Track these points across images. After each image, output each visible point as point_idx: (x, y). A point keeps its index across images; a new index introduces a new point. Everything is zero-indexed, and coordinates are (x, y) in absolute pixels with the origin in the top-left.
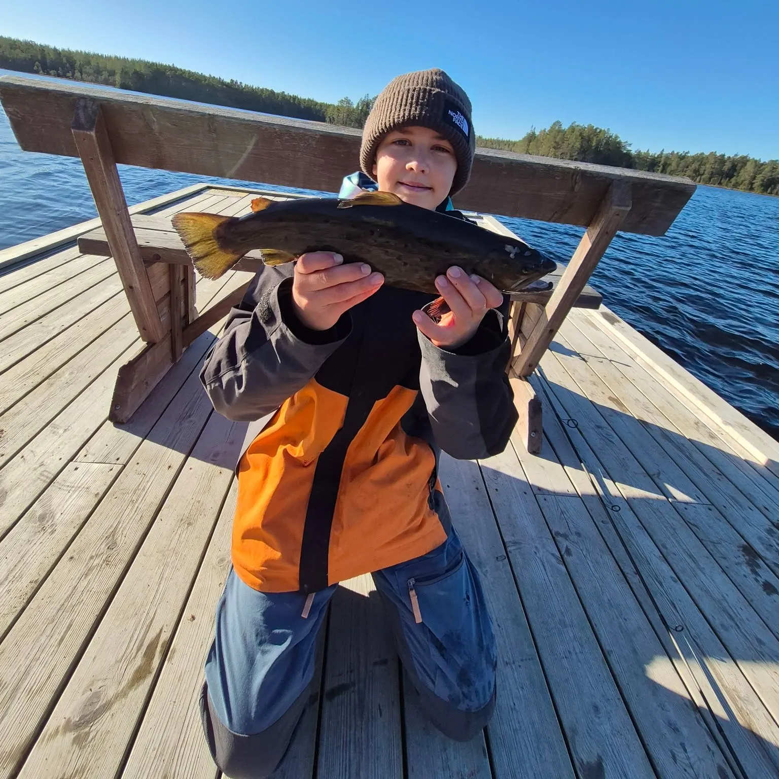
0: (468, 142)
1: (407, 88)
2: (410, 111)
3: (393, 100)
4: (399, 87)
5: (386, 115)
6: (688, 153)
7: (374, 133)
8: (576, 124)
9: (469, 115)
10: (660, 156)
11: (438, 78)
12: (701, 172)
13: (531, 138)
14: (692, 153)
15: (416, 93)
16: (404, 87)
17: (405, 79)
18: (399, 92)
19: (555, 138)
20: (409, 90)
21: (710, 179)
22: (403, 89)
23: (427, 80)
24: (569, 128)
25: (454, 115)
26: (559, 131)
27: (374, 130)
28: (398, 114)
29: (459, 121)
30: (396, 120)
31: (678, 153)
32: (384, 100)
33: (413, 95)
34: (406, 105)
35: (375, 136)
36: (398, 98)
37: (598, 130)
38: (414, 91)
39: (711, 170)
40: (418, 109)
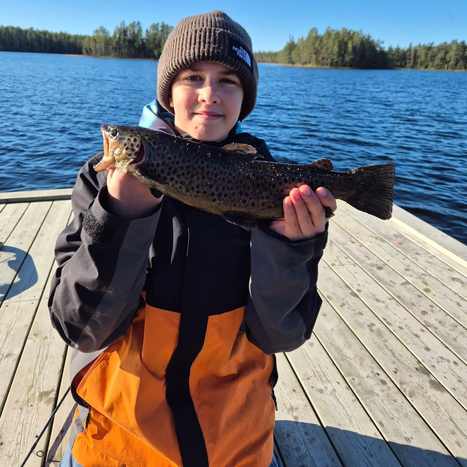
0: (252, 72)
1: (194, 29)
2: (199, 49)
3: (183, 40)
4: (187, 28)
5: (178, 53)
6: (433, 43)
7: (168, 70)
8: (331, 28)
9: (250, 50)
10: (409, 50)
11: (220, 19)
12: (448, 59)
13: (291, 47)
14: (437, 44)
15: (202, 34)
16: (191, 28)
17: (191, 21)
18: (187, 33)
19: (314, 44)
20: (196, 31)
21: (456, 65)
22: (191, 31)
23: (211, 22)
24: (325, 34)
25: (238, 50)
26: (317, 38)
27: (168, 67)
28: (189, 53)
29: (242, 55)
30: (187, 58)
31: (424, 45)
32: (174, 40)
33: (200, 35)
34: (195, 44)
35: (170, 72)
36: (187, 38)
37: (352, 33)
38: (201, 31)
39: (456, 57)
40: (206, 47)
